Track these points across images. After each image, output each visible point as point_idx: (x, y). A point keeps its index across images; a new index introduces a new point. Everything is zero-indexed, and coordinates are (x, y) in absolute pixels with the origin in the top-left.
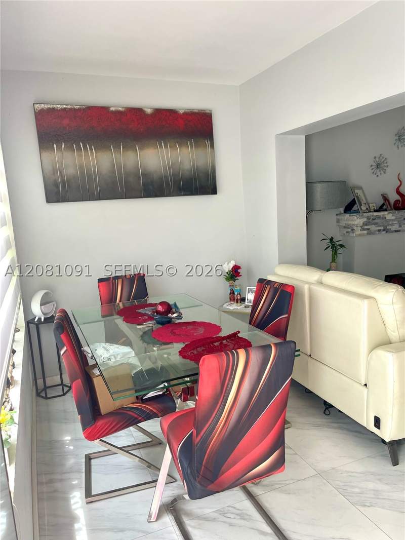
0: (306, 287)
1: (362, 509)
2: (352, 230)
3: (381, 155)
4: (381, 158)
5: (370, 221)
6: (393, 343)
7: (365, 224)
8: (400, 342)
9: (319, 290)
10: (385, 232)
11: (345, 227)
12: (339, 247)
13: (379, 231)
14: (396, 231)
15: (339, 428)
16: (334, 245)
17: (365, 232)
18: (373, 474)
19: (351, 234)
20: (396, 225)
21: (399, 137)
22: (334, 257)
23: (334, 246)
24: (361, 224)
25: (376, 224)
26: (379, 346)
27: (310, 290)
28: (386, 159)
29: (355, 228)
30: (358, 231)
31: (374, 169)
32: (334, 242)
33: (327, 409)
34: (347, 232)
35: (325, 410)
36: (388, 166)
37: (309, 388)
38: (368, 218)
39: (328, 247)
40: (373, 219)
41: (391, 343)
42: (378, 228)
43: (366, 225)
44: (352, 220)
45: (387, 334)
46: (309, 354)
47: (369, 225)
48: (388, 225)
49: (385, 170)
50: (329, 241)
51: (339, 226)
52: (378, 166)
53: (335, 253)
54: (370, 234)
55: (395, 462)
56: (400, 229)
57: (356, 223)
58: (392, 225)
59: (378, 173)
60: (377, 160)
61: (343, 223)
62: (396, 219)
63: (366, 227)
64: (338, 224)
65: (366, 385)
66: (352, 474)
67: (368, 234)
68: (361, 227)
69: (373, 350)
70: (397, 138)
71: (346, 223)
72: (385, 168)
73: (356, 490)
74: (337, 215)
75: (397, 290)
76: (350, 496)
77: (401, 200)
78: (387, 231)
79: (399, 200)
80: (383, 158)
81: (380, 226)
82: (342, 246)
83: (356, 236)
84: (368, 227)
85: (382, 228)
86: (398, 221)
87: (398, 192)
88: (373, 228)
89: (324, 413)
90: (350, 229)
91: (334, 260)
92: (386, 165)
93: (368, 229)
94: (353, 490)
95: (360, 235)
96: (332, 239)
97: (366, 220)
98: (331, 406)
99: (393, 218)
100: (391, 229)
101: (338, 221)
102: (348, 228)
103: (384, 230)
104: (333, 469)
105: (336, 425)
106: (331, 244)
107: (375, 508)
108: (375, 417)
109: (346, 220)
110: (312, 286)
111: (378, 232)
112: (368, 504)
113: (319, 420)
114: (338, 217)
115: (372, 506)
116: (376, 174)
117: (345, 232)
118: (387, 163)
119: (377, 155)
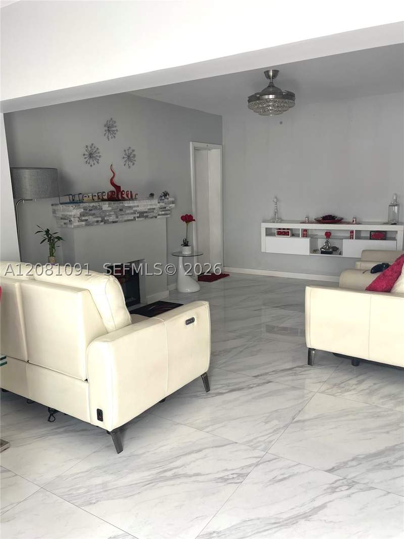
0: (17, 285)
1: (87, 508)
2: (70, 221)
3: (92, 144)
4: (93, 147)
5: (88, 211)
6: (110, 332)
7: (82, 215)
8: (116, 330)
9: (32, 288)
10: (103, 223)
11: (62, 219)
12: (57, 240)
13: (97, 222)
14: (114, 222)
15: (66, 432)
16: (51, 237)
17: (84, 223)
18: (98, 468)
19: (69, 226)
20: (113, 216)
21: (108, 128)
22: (52, 250)
23: (51, 239)
24: (79, 216)
25: (94, 214)
26: (95, 339)
27: (21, 289)
28: (97, 149)
29: (72, 219)
30: (76, 223)
31: (87, 158)
32: (50, 234)
33: (51, 415)
34: (65, 224)
35: (49, 418)
36: (100, 156)
37: (30, 397)
38: (85, 209)
39: (45, 240)
40: (90, 210)
41: (108, 333)
42: (96, 219)
43: (84, 216)
44: (69, 211)
45: (103, 324)
46: (26, 360)
47: (86, 216)
48: (106, 216)
49: (98, 160)
50: (45, 233)
51: (55, 216)
52: (91, 155)
53: (52, 247)
54: (88, 225)
55: (119, 449)
56: (117, 220)
57: (73, 213)
58: (110, 215)
59: (92, 163)
60: (90, 149)
61: (59, 214)
62: (112, 209)
63: (83, 218)
64: (55, 215)
65: (87, 380)
66: (78, 476)
67: (86, 225)
68: (78, 218)
69: (90, 342)
70: (107, 128)
71: (63, 213)
72: (98, 158)
73: (82, 491)
74: (52, 205)
75: (109, 280)
76: (75, 499)
77: (116, 192)
78: (106, 222)
79: (114, 192)
80: (95, 147)
81: (98, 217)
82: (59, 238)
83: (74, 227)
84: (86, 218)
85: (100, 219)
86: (115, 212)
87: (112, 183)
88: (91, 219)
89: (49, 420)
90: (67, 219)
91: (52, 254)
92: (99, 155)
93: (87, 220)
94: (79, 492)
95: (78, 226)
96: (47, 232)
97: (82, 210)
98: (56, 411)
99: (110, 208)
100: (108, 220)
101: (54, 212)
102: (66, 219)
103: (102, 221)
104: (58, 477)
105: (62, 430)
106: (48, 236)
107: (101, 502)
108: (98, 410)
109: (63, 211)
110: (24, 284)
111: (96, 224)
112: (94, 501)
113: (42, 431)
114: (55, 207)
115: (98, 501)
116: (89, 163)
117: (62, 224)
118: (99, 153)
119: (89, 144)
